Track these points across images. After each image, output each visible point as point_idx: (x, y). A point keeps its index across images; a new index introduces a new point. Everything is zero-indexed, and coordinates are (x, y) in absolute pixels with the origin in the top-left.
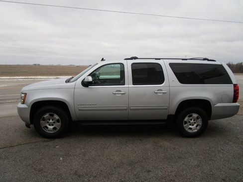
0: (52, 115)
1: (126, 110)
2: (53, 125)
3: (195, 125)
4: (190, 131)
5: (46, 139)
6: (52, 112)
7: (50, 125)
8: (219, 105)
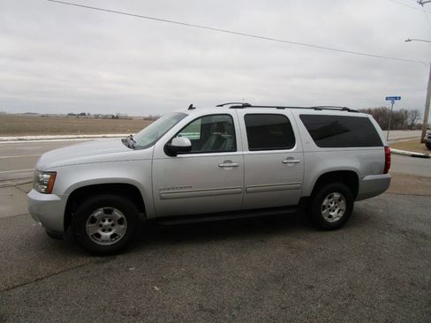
0: (108, 212)
1: (240, 193)
2: (110, 230)
3: (336, 211)
4: (330, 221)
5: (98, 259)
6: (109, 206)
7: (104, 231)
8: (367, 178)
